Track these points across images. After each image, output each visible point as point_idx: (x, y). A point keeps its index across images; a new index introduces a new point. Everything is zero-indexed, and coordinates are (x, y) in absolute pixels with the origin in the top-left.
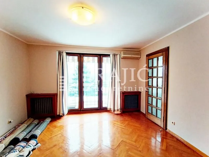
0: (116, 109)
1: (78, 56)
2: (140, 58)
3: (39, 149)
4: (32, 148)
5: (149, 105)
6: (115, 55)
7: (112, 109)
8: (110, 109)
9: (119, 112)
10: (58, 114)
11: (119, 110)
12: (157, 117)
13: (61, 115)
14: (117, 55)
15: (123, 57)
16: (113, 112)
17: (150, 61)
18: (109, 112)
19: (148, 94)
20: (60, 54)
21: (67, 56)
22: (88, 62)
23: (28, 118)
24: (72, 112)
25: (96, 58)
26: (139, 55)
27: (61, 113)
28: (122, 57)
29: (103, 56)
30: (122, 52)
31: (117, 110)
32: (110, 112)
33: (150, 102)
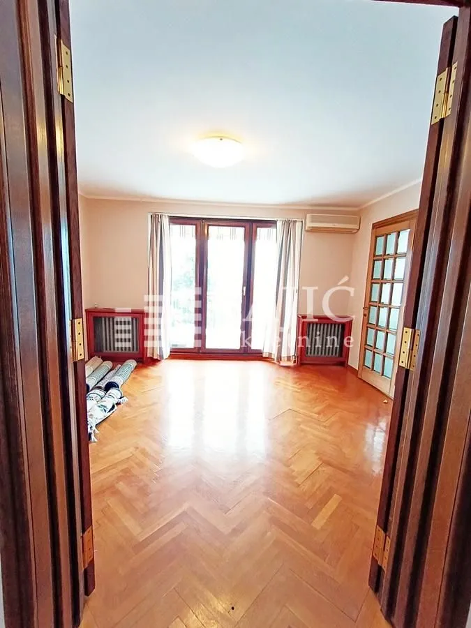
0: (284, 354)
1: (196, 225)
2: (358, 230)
3: (128, 405)
4: (115, 401)
5: (367, 347)
6: (289, 224)
7: (275, 356)
8: (270, 354)
9: (291, 364)
10: (148, 356)
11: (293, 359)
12: (383, 375)
13: (155, 358)
14: (295, 221)
15: (309, 227)
16: (275, 361)
17: (381, 240)
18: (267, 361)
19: (368, 323)
20: (156, 218)
21: (172, 226)
22: (220, 237)
23: (91, 357)
24: (179, 354)
25: (240, 231)
26: (355, 223)
27: (157, 352)
28: (307, 229)
29: (258, 224)
30: (308, 216)
31: (286, 359)
32: (270, 362)
33: (370, 342)
